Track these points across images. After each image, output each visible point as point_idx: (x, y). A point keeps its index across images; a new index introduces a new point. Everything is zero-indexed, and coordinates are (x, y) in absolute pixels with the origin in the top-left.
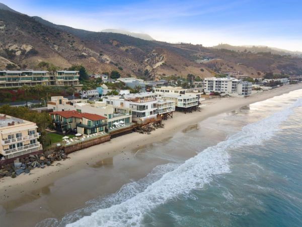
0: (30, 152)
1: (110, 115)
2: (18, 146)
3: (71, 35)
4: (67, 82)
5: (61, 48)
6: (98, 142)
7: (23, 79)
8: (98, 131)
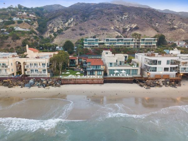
0: (43, 77)
1: (111, 64)
2: (35, 71)
3: (173, 15)
4: (147, 46)
5: (160, 24)
6: (91, 82)
7: (119, 43)
8: (96, 74)
